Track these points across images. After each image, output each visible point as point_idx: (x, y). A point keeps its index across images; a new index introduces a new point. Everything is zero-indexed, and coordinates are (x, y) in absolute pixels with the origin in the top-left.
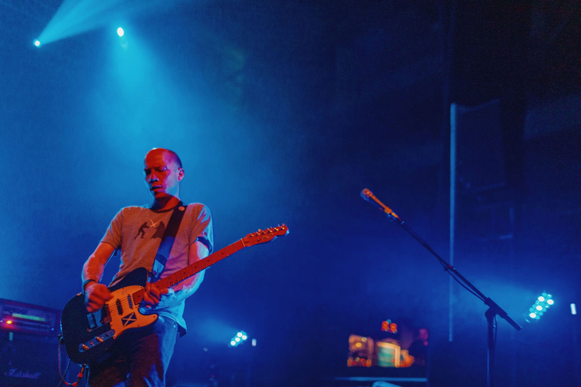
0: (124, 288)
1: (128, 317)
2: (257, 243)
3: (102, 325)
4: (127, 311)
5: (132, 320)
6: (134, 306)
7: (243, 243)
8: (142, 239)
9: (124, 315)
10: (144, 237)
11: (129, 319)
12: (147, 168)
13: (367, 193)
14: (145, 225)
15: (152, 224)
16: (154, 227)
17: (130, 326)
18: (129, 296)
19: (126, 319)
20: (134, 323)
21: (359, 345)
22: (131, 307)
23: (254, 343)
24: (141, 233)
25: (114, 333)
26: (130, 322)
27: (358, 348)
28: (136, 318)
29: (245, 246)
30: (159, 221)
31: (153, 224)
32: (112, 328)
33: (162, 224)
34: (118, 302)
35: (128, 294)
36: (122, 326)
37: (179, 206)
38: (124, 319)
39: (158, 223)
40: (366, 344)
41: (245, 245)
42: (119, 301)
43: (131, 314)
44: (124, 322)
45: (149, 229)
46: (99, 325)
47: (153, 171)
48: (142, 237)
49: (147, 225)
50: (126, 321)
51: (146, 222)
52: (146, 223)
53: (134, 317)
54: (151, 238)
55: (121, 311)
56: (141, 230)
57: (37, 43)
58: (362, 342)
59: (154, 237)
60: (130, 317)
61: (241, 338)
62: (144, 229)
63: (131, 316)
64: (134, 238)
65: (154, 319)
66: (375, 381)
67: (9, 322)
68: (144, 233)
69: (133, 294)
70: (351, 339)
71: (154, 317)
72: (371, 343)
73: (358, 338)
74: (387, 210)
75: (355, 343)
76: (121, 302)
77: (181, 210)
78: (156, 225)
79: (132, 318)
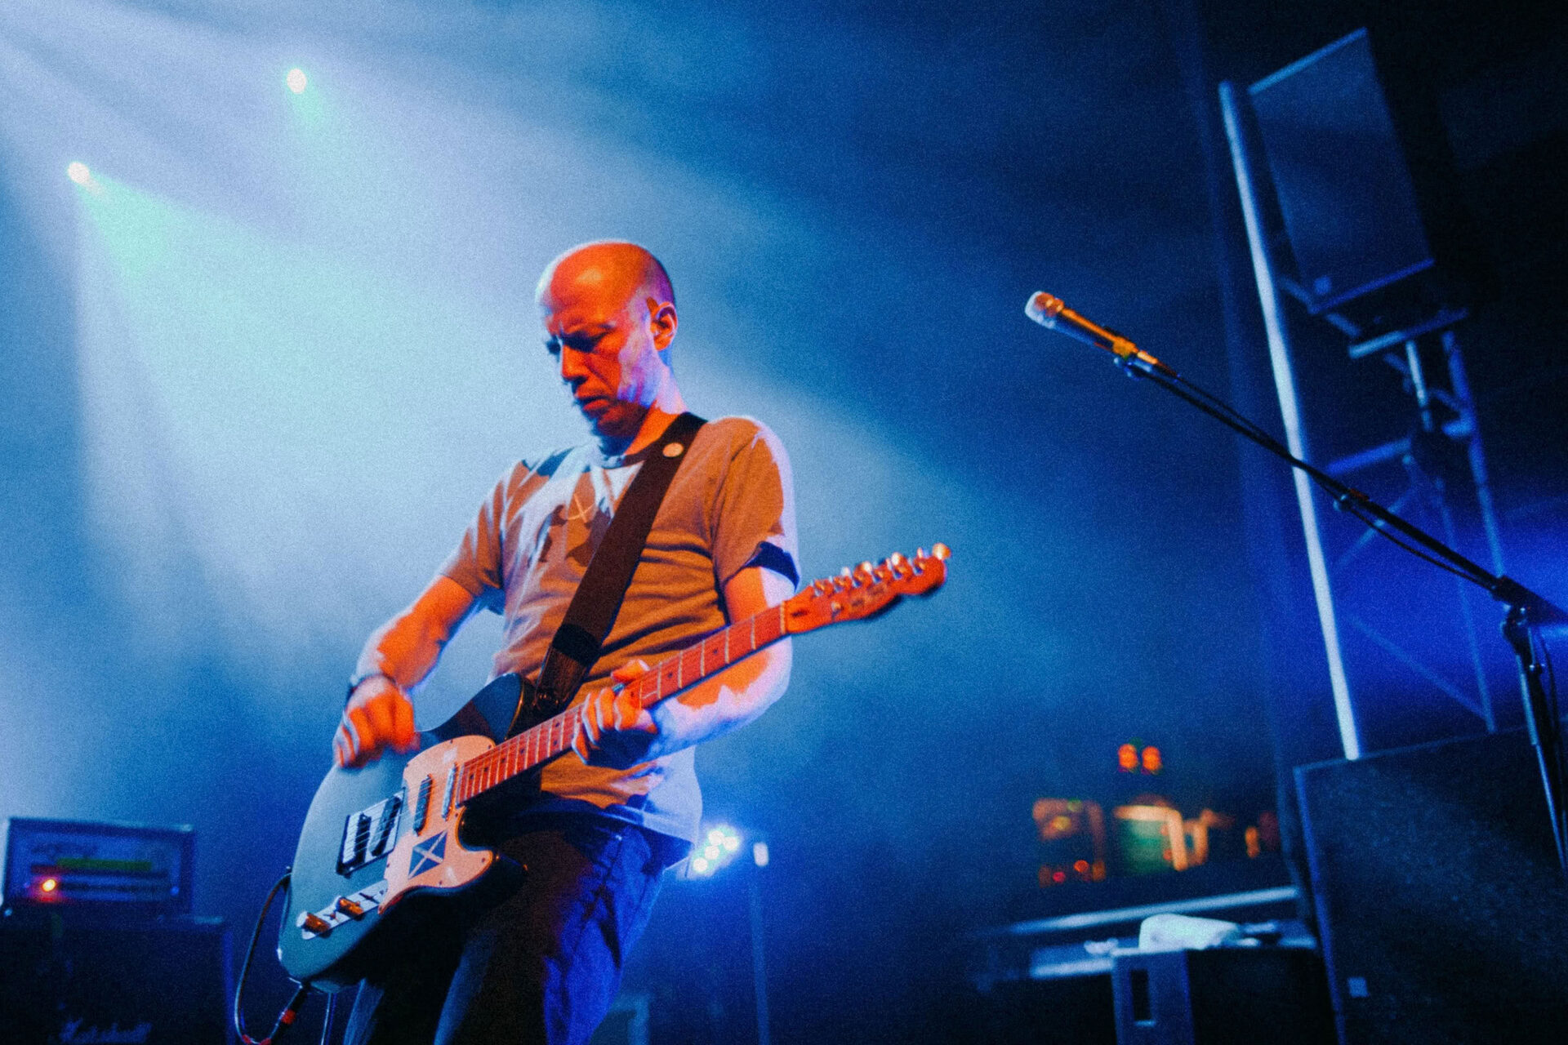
1: (428, 844)
5: (434, 858)
6: (454, 811)
10: (548, 556)
11: (429, 854)
13: (1046, 303)
15: (579, 512)
17: (422, 880)
18: (457, 768)
19: (423, 852)
20: (434, 871)
21: (1061, 824)
23: (761, 855)
26: (428, 865)
27: (1062, 833)
28: (443, 856)
31: (581, 509)
36: (408, 874)
38: (418, 850)
40: (1082, 818)
43: (438, 837)
44: (416, 858)
45: (566, 529)
48: (542, 559)
50: (422, 857)
53: (441, 849)
58: (1068, 814)
60: (434, 847)
61: (721, 847)
63: (436, 844)
66: (1145, 917)
67: (49, 885)
69: (467, 764)
70: (1041, 809)
71: (484, 860)
72: (1095, 813)
73: (1058, 805)
74: (1119, 348)
75: (1049, 818)
76: (434, 789)
77: (669, 458)
78: (588, 515)
79: (435, 852)
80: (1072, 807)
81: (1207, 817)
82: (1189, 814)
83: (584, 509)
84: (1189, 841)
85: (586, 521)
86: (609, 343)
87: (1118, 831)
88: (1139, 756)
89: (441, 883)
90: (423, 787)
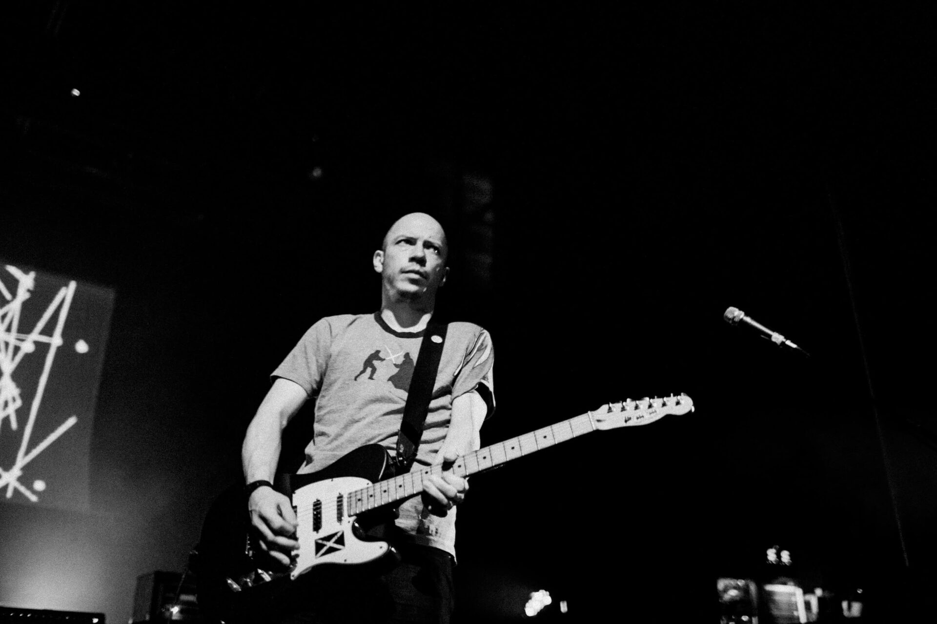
0: (334, 479)
1: (328, 538)
4: (330, 526)
5: (336, 546)
6: (345, 518)
7: (591, 420)
8: (370, 381)
9: (324, 532)
10: (374, 377)
11: (331, 544)
13: (735, 313)
14: (376, 356)
16: (392, 361)
17: (327, 559)
18: (341, 496)
19: (325, 543)
20: (337, 553)
21: (733, 593)
22: (340, 518)
23: (564, 607)
24: (369, 370)
25: (295, 566)
26: (331, 550)
27: (733, 598)
28: (343, 545)
31: (391, 355)
33: (407, 358)
34: (317, 506)
35: (340, 494)
36: (314, 555)
38: (320, 542)
40: (745, 590)
41: (594, 425)
42: (319, 502)
43: (336, 534)
44: (319, 547)
45: (384, 363)
48: (371, 378)
49: (381, 355)
50: (324, 545)
51: (378, 349)
52: (378, 352)
54: (387, 381)
55: (317, 526)
56: (368, 363)
58: (738, 588)
59: (392, 379)
60: (334, 539)
61: (541, 601)
62: (376, 363)
63: (336, 538)
64: (353, 378)
65: (380, 552)
68: (374, 370)
69: (350, 494)
70: (721, 584)
71: (381, 547)
72: (753, 587)
73: (732, 582)
74: (776, 338)
75: (726, 590)
76: (323, 507)
79: (336, 542)
80: (741, 583)
81: (819, 592)
82: (808, 590)
83: (394, 355)
84: (808, 605)
87: (766, 599)
88: (778, 555)
89: (345, 561)
90: (314, 505)
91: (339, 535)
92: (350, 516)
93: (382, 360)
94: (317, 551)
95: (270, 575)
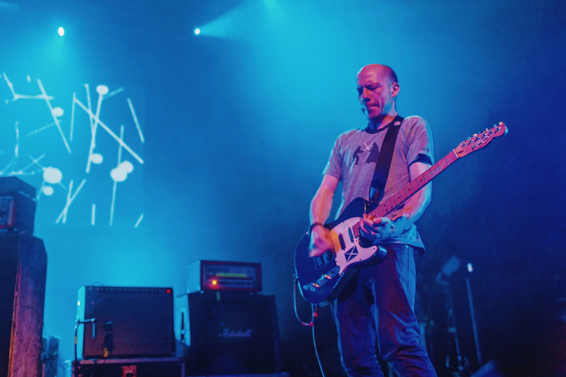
0: (345, 221)
1: (350, 251)
2: (471, 151)
3: (328, 262)
4: (349, 245)
5: (354, 254)
6: (355, 239)
7: (455, 154)
8: (357, 165)
9: (347, 249)
10: (358, 163)
11: (352, 254)
12: (359, 87)
14: (359, 150)
15: (365, 148)
16: (368, 150)
17: (352, 261)
18: (350, 229)
20: (356, 257)
22: (352, 241)
25: (339, 269)
26: (353, 257)
28: (357, 252)
29: (458, 157)
30: (372, 143)
32: (337, 265)
33: (375, 145)
34: (341, 237)
36: (346, 261)
37: (395, 122)
38: (347, 254)
39: (371, 145)
41: (458, 155)
42: (341, 235)
43: (352, 248)
44: (347, 256)
45: (363, 153)
46: (326, 261)
47: (365, 89)
48: (356, 163)
49: (361, 149)
50: (349, 255)
51: (360, 145)
52: (360, 147)
53: (356, 251)
54: (365, 163)
55: (343, 246)
56: (355, 155)
57: (197, 31)
59: (368, 161)
60: (352, 251)
62: (358, 154)
65: (374, 251)
68: (358, 159)
69: (353, 227)
71: (374, 249)
76: (343, 236)
77: (396, 126)
78: (369, 148)
79: (354, 252)
83: (368, 146)
85: (369, 150)
86: (378, 90)
89: (360, 259)
90: (339, 238)
91: (354, 248)
92: (356, 238)
93: (362, 152)
94: (347, 259)
95: (330, 276)
